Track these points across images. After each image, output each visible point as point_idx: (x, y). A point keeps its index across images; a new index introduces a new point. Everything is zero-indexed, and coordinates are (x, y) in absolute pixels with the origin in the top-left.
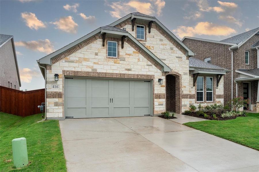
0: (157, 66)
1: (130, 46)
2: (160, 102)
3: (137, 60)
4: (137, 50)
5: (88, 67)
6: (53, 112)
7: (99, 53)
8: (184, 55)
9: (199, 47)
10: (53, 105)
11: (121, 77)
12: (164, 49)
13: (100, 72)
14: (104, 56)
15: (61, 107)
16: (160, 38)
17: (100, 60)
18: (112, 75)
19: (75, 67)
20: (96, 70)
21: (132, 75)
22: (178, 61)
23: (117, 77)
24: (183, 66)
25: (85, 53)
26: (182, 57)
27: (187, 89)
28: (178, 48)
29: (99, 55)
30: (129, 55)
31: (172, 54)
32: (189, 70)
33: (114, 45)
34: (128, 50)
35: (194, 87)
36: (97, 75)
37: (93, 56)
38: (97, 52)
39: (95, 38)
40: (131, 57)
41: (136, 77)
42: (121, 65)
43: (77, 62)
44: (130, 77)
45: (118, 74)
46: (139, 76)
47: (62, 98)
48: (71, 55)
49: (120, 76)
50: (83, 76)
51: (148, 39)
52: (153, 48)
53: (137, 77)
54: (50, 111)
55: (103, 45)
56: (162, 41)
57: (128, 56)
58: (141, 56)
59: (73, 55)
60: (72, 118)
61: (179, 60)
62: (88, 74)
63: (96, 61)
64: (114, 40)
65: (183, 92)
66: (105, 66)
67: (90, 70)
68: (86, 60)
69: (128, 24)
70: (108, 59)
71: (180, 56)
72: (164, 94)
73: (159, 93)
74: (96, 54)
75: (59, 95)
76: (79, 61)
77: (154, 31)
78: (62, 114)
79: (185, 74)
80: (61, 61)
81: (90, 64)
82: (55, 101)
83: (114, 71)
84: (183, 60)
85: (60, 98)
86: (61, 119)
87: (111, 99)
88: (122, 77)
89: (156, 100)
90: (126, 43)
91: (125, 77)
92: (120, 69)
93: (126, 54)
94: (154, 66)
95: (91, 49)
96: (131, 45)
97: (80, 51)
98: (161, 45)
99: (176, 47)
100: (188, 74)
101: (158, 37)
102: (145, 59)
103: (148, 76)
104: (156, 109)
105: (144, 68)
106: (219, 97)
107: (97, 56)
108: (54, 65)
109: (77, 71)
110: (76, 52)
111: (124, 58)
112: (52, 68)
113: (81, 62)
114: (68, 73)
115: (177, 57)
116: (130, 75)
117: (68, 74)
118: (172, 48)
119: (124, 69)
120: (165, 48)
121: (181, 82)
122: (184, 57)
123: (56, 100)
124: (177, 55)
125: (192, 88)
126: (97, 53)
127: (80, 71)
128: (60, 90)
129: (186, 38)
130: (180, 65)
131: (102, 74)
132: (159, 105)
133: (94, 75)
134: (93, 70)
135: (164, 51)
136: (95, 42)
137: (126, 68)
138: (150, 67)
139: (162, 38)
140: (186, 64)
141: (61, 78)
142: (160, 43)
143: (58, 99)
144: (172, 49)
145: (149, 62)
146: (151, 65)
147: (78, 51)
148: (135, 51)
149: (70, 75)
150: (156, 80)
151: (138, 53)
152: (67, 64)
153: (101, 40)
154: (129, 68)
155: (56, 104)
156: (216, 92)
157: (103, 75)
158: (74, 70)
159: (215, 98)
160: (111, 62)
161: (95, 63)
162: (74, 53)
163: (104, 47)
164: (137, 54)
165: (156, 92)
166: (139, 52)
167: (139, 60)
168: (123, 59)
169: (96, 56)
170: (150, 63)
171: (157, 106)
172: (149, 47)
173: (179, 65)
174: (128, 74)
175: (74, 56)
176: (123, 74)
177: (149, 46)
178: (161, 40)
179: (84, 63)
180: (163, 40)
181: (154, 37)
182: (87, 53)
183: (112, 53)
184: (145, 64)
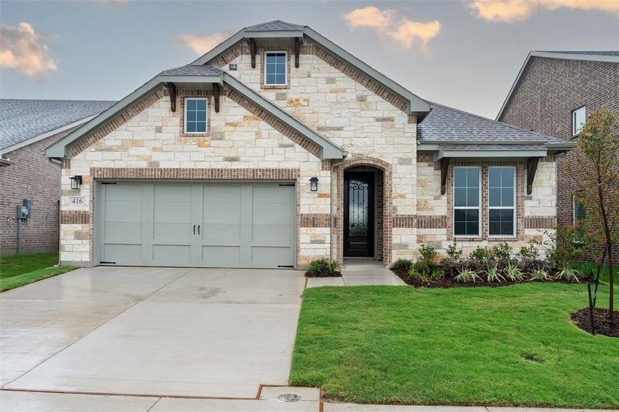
0: (306, 147)
1: (238, 105)
2: (315, 235)
3: (253, 137)
4: (253, 113)
5: (140, 157)
6: (72, 251)
7: (163, 127)
8: (400, 112)
9: (561, 77)
10: (73, 237)
11: (212, 176)
12: (338, 102)
13: (166, 167)
14: (175, 133)
15: (86, 242)
16: (327, 75)
17: (165, 142)
18: (193, 174)
19: (114, 161)
20: (157, 163)
21: (241, 171)
22: (379, 129)
23: (204, 177)
24: (396, 140)
25: (134, 129)
26: (392, 118)
27: (411, 203)
28: (382, 95)
29: (163, 131)
30: (234, 125)
31: (363, 113)
32: (417, 151)
33: (202, 105)
34: (231, 114)
35: (444, 197)
36: (158, 175)
37: (152, 134)
38: (160, 124)
39: (156, 95)
40: (238, 129)
41: (250, 176)
42: (213, 149)
43: (118, 149)
44: (234, 176)
45: (205, 169)
46: (259, 173)
47: (88, 222)
48: (107, 136)
49: (212, 173)
50: (130, 179)
51: (294, 82)
52: (306, 103)
53: (254, 176)
54: (67, 248)
55: (173, 109)
56: (334, 83)
57: (232, 128)
58: (264, 126)
59: (112, 135)
60: (113, 264)
61: (383, 126)
62: (140, 174)
63: (157, 145)
64: (198, 94)
65: (395, 209)
66: (177, 155)
67: (144, 165)
68: (136, 143)
69: (242, 54)
70: (183, 138)
71: (387, 115)
72: (327, 215)
73: (314, 212)
74: (159, 130)
75: (82, 218)
76: (123, 148)
77: (309, 60)
78: (88, 255)
79: (404, 161)
80: (88, 149)
81: (145, 152)
82: (76, 230)
83: (197, 164)
84: (396, 126)
85: (85, 223)
86: (85, 265)
87: (197, 227)
88: (215, 176)
89: (304, 231)
90: (228, 99)
91: (222, 176)
92: (211, 159)
93: (227, 124)
94: (300, 147)
95: (147, 121)
96: (238, 103)
97: (124, 126)
98: (331, 92)
99: (376, 93)
100: (415, 160)
101: (321, 75)
102: (276, 132)
103: (280, 171)
104: (303, 253)
105: (273, 154)
106: (538, 223)
107: (161, 134)
108: (74, 158)
109: (117, 167)
110: (117, 129)
111: (222, 134)
112: (72, 165)
113: (127, 149)
114: (100, 173)
115: (378, 120)
116: (235, 171)
117: (101, 175)
118: (362, 97)
119: (221, 159)
120: (343, 98)
121: (390, 185)
122: (401, 118)
123: (78, 227)
124: (379, 114)
125: (436, 198)
126: (161, 128)
127: (125, 167)
128: (85, 207)
129: (535, 57)
130: (389, 139)
131: (171, 171)
132: (312, 242)
133: (152, 175)
134: (150, 163)
135: (338, 106)
136: (156, 105)
137: (226, 155)
138: (287, 149)
139: (332, 76)
140: (407, 135)
141: (87, 183)
142: (328, 87)
143: (80, 225)
144: (362, 99)
145: (285, 137)
146: (292, 146)
147: (120, 127)
148: (250, 114)
149: (105, 176)
150: (304, 181)
151: (256, 119)
152: (98, 155)
153: (168, 98)
154: (233, 155)
155: (78, 236)
156: (525, 208)
157: (172, 175)
158: (112, 166)
159: (521, 227)
160: (191, 144)
161: (155, 149)
162: (113, 132)
163: (175, 113)
164: (254, 123)
165: (304, 210)
166: (259, 116)
167: (258, 135)
168: (219, 136)
169: (158, 135)
170: (287, 140)
171: (308, 246)
172: (297, 100)
173: (383, 140)
174: (231, 169)
175: (113, 138)
176: (218, 170)
177: (297, 98)
178: (330, 81)
179: (133, 151)
180: (337, 79)
181: (309, 76)
182: (139, 129)
183: (196, 125)
184: (276, 143)
